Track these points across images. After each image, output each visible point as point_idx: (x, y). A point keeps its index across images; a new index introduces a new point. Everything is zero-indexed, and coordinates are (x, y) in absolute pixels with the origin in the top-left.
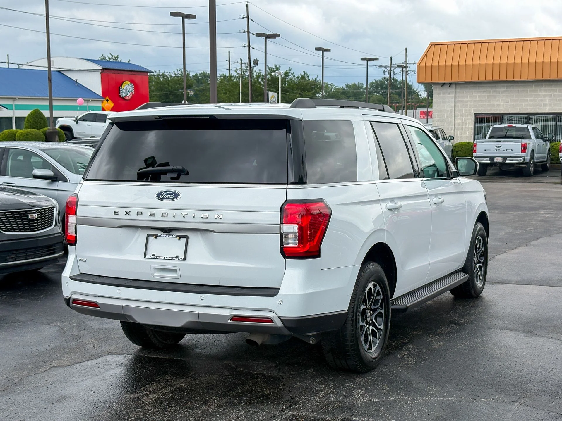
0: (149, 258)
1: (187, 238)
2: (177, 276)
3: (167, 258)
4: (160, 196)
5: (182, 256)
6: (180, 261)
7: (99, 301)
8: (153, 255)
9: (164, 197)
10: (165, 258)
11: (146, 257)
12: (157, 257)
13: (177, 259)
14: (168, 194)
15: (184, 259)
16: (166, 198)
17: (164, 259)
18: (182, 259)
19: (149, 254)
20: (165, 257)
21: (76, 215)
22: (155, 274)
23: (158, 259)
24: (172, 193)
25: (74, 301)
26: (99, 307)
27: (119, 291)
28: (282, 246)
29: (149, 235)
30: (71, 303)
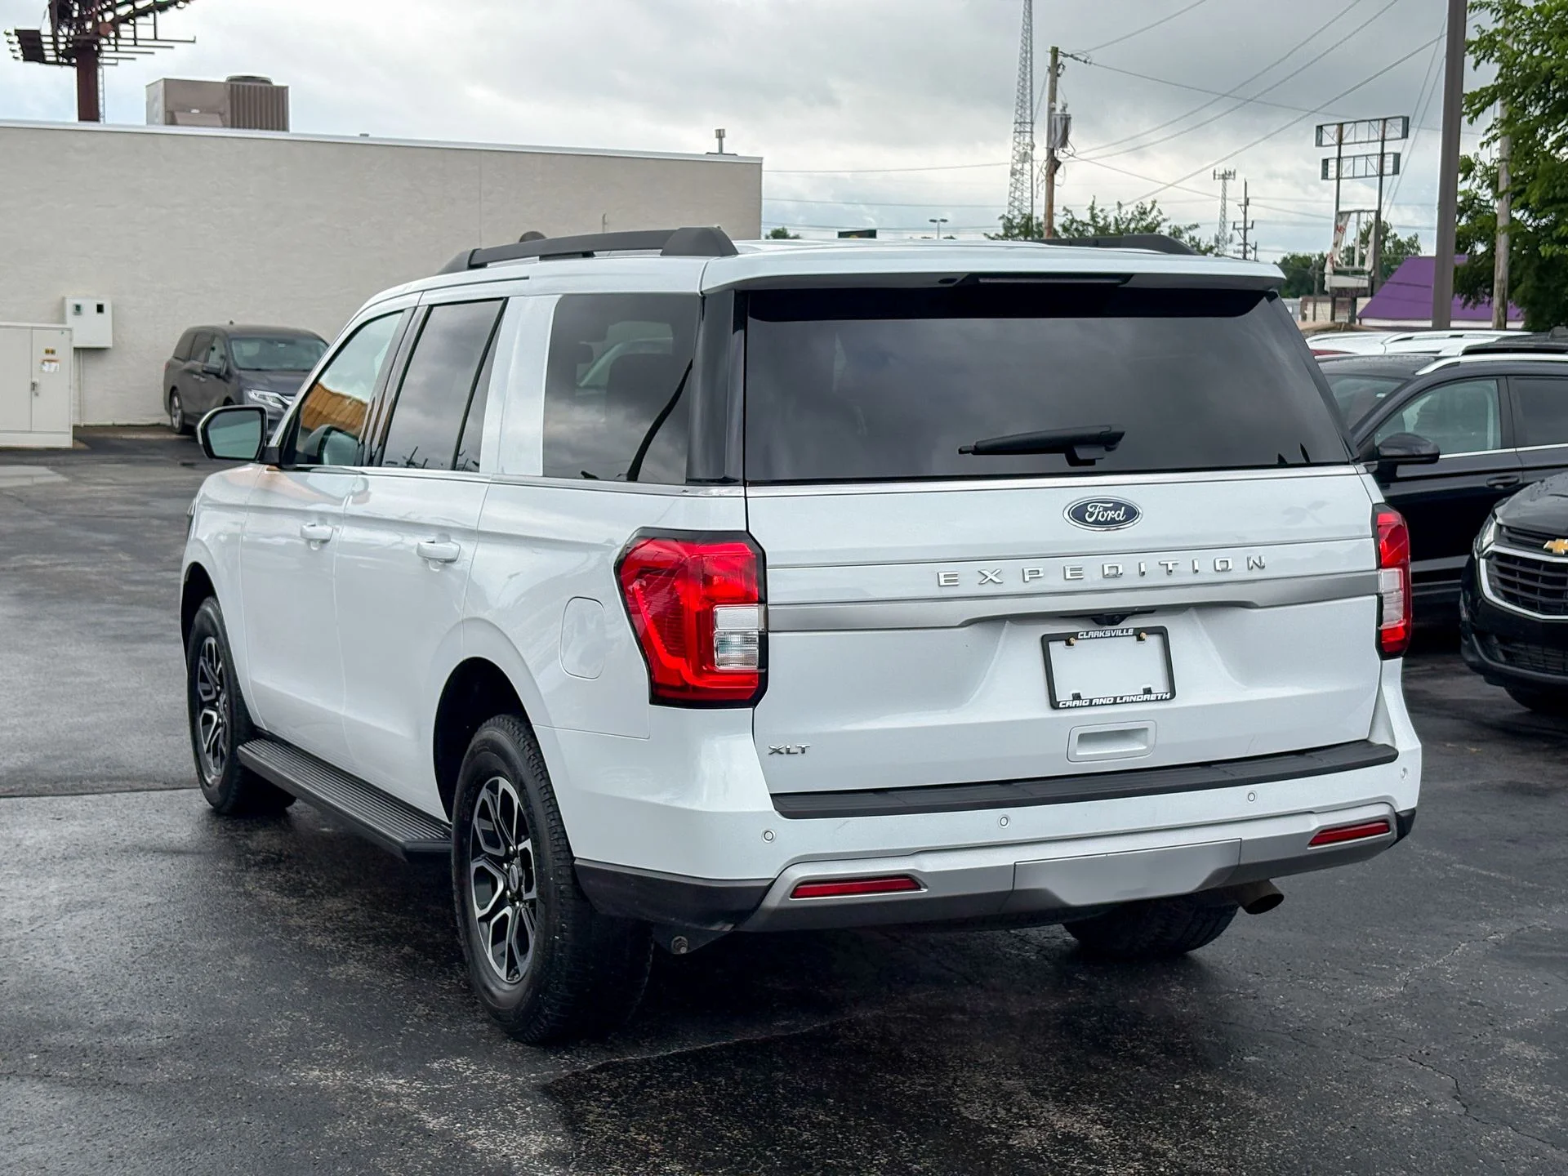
0: (1069, 707)
1: (1162, 632)
2: (1144, 747)
3: (1121, 698)
4: (1079, 514)
5: (1160, 687)
6: (1162, 703)
8: (1077, 697)
9: (1100, 518)
10: (1118, 701)
11: (1061, 706)
12: (1091, 700)
13: (1153, 697)
14: (1106, 509)
15: (1173, 695)
16: (1106, 523)
17: (1115, 703)
18: (1168, 696)
19: (1063, 696)
20: (1115, 698)
21: (763, 601)
22: (1078, 754)
23: (1095, 705)
24: (1117, 506)
25: (804, 888)
26: (919, 888)
27: (1004, 821)
28: (1380, 628)
29: (1046, 641)
30: (784, 899)
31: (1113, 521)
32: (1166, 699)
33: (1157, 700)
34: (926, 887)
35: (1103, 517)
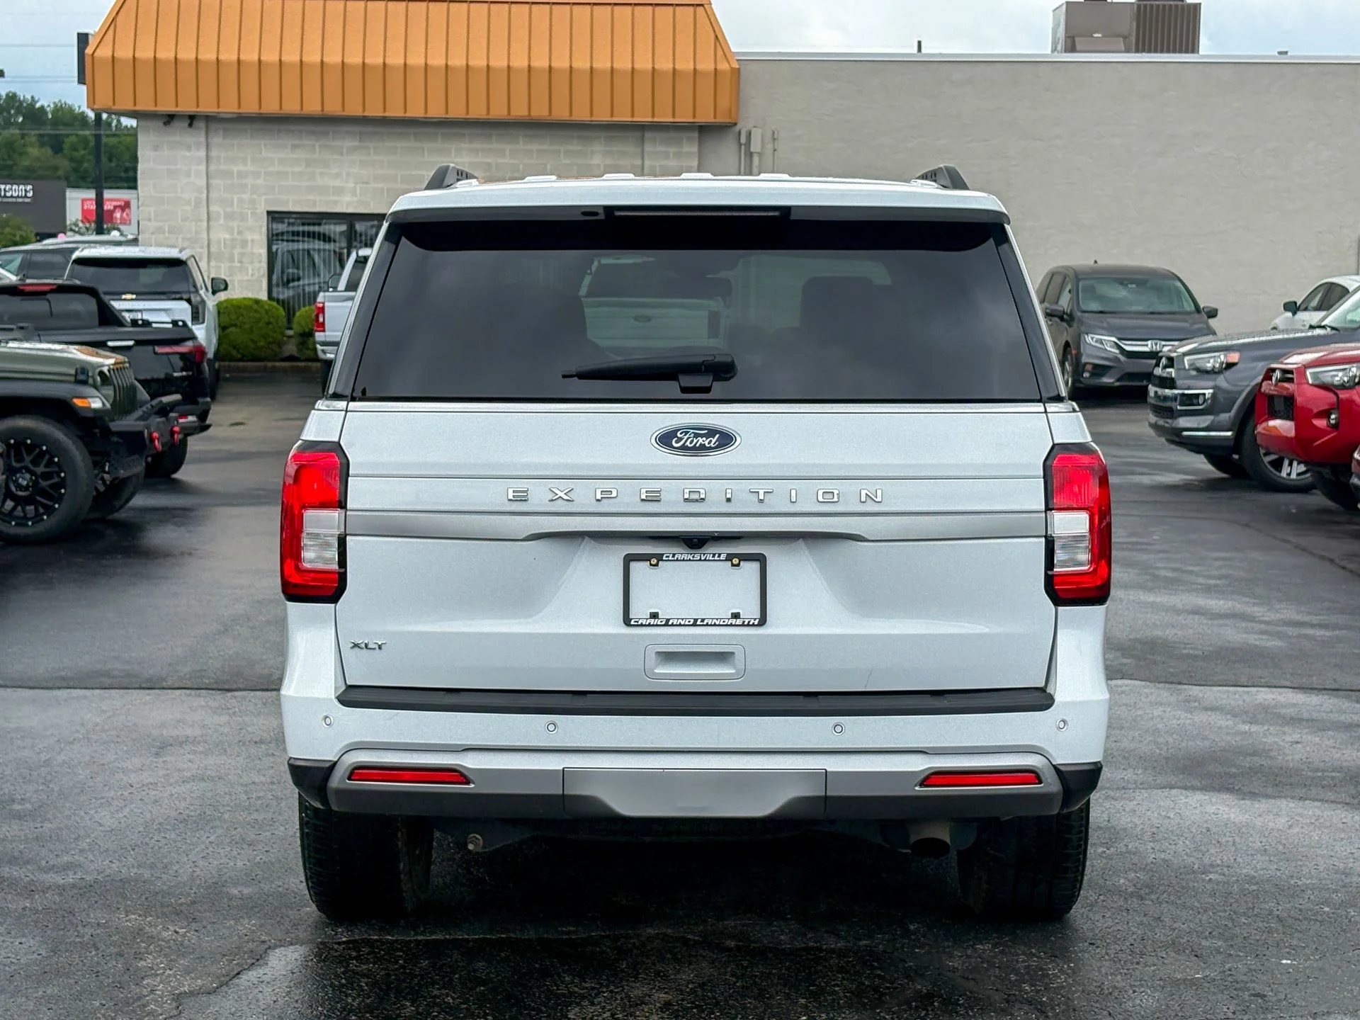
0: (642, 625)
1: (761, 559)
2: (733, 671)
3: (703, 620)
4: (666, 439)
5: (751, 611)
6: (746, 628)
7: (470, 762)
8: (654, 616)
9: (688, 443)
10: (699, 623)
11: (632, 623)
12: (668, 620)
13: (739, 622)
14: (696, 436)
15: (763, 621)
16: (694, 448)
17: (695, 625)
18: (756, 622)
19: (639, 611)
20: (696, 620)
21: (342, 505)
22: (656, 671)
23: (672, 625)
24: (711, 432)
25: (358, 771)
26: (468, 782)
27: (551, 728)
28: (1050, 573)
29: (629, 559)
30: (342, 779)
31: (703, 447)
32: (753, 625)
33: (743, 625)
34: (473, 783)
35: (691, 443)
